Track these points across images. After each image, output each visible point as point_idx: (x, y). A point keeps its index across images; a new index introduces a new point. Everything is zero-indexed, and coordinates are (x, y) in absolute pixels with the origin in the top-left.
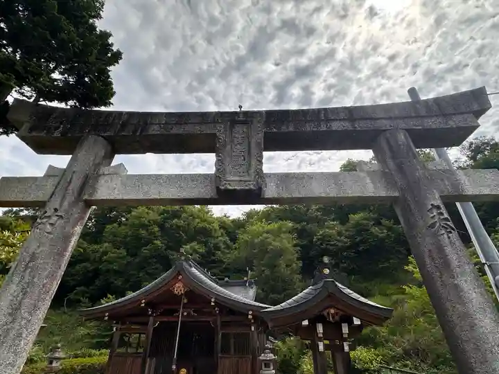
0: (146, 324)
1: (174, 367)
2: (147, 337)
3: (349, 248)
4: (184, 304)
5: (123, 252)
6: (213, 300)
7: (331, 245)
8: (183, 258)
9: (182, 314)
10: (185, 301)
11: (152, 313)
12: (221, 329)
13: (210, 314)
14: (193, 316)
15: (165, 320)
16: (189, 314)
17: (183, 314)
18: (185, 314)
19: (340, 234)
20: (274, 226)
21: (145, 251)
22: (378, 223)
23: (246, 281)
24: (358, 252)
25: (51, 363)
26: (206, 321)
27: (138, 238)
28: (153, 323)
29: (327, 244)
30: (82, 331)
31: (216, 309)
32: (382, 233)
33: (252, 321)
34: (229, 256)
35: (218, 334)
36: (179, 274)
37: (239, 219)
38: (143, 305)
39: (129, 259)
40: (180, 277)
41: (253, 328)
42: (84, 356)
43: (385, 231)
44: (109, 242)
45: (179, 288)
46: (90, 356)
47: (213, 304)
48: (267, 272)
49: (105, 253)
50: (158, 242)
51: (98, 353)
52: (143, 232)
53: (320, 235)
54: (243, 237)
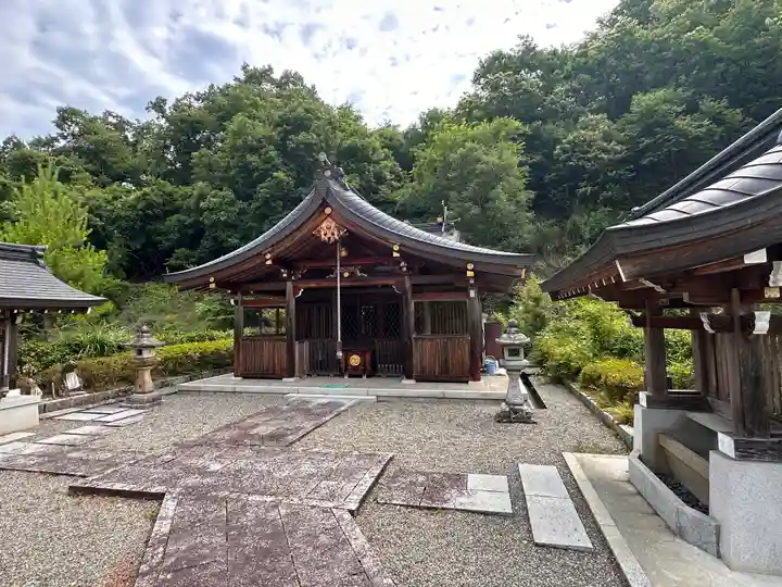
0: (283, 293)
1: (340, 354)
2: (288, 313)
3: (623, 162)
4: (342, 259)
5: (228, 194)
6: (396, 248)
7: (589, 160)
8: (328, 173)
9: (340, 277)
10: (344, 254)
11: (290, 275)
12: (413, 297)
13: (390, 274)
14: (362, 278)
15: (313, 285)
16: (352, 274)
17: (342, 275)
18: (346, 275)
19: (607, 138)
20: (484, 128)
21: (263, 190)
22: (692, 109)
23: (441, 224)
24: (639, 169)
25: (140, 353)
26: (385, 286)
27: (246, 169)
28: (293, 290)
29: (579, 159)
30: (200, 307)
31: (402, 264)
32: (700, 126)
33: (472, 282)
34: (402, 191)
35: (407, 305)
36: (324, 204)
37: (414, 129)
38: (269, 262)
39: (241, 204)
40: (328, 211)
41: (472, 294)
42: (201, 339)
43: (706, 122)
44: (203, 181)
45: (328, 230)
46: (212, 339)
47: (395, 255)
48: (475, 210)
49: (202, 197)
50: (280, 175)
51: (224, 334)
52: (252, 159)
53: (569, 143)
54: (425, 154)
